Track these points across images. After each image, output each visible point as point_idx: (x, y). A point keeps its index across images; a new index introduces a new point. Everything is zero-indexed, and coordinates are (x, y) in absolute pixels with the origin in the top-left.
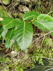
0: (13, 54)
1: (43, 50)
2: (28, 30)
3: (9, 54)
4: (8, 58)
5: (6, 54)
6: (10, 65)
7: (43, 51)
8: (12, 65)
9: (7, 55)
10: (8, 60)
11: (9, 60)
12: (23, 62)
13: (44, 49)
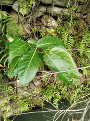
0: (19, 84)
1: (63, 87)
2: (34, 64)
3: (13, 82)
4: (11, 87)
5: (10, 81)
6: (12, 96)
7: (63, 89)
8: (16, 96)
9: (11, 83)
10: (10, 89)
11: (12, 90)
12: (31, 97)
13: (65, 87)
